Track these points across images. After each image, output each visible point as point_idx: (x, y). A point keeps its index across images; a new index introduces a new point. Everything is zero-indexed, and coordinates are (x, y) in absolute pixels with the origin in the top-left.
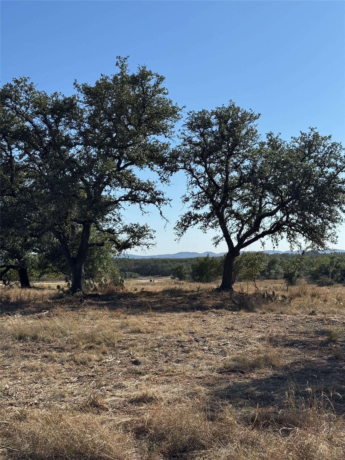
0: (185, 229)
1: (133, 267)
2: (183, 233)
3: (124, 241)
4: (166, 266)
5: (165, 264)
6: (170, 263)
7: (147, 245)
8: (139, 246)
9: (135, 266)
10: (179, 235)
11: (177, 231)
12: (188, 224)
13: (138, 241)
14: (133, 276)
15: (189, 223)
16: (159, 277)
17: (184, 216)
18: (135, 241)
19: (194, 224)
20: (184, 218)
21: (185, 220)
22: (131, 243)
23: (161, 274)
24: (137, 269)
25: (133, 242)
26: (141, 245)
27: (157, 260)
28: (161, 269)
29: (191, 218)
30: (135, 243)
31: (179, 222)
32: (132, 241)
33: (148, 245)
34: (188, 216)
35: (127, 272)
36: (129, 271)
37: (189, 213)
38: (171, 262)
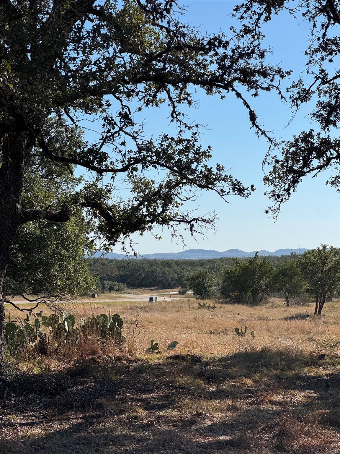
0: (295, 181)
1: (116, 273)
2: (288, 190)
3: (124, 210)
4: (170, 272)
5: (167, 269)
6: (175, 267)
7: (187, 222)
8: (165, 226)
9: (119, 270)
10: (279, 196)
11: (272, 187)
12: (303, 167)
13: (162, 212)
14: (116, 287)
15: (306, 163)
16: (157, 289)
17: (292, 146)
18: (155, 210)
19: (320, 167)
20: (293, 149)
21: (295, 154)
22: (146, 216)
23: (160, 285)
24: (121, 276)
25: (150, 214)
26: (171, 223)
27: (155, 262)
28: (161, 277)
29: (310, 151)
30: (155, 218)
31: (277, 162)
32: (148, 211)
33: (193, 223)
34: (303, 145)
35: (105, 282)
36: (109, 280)
37: (307, 137)
38: (178, 265)
